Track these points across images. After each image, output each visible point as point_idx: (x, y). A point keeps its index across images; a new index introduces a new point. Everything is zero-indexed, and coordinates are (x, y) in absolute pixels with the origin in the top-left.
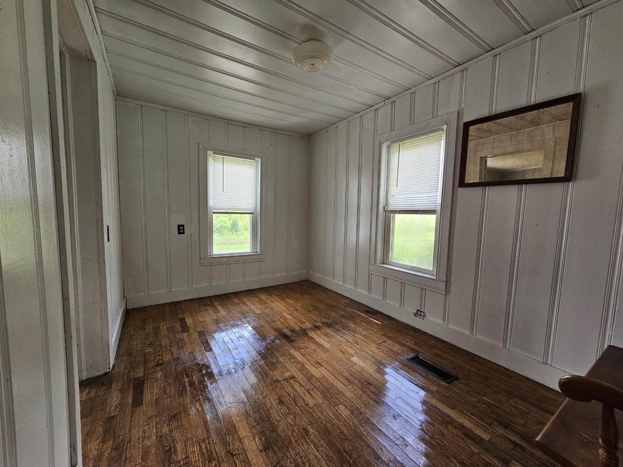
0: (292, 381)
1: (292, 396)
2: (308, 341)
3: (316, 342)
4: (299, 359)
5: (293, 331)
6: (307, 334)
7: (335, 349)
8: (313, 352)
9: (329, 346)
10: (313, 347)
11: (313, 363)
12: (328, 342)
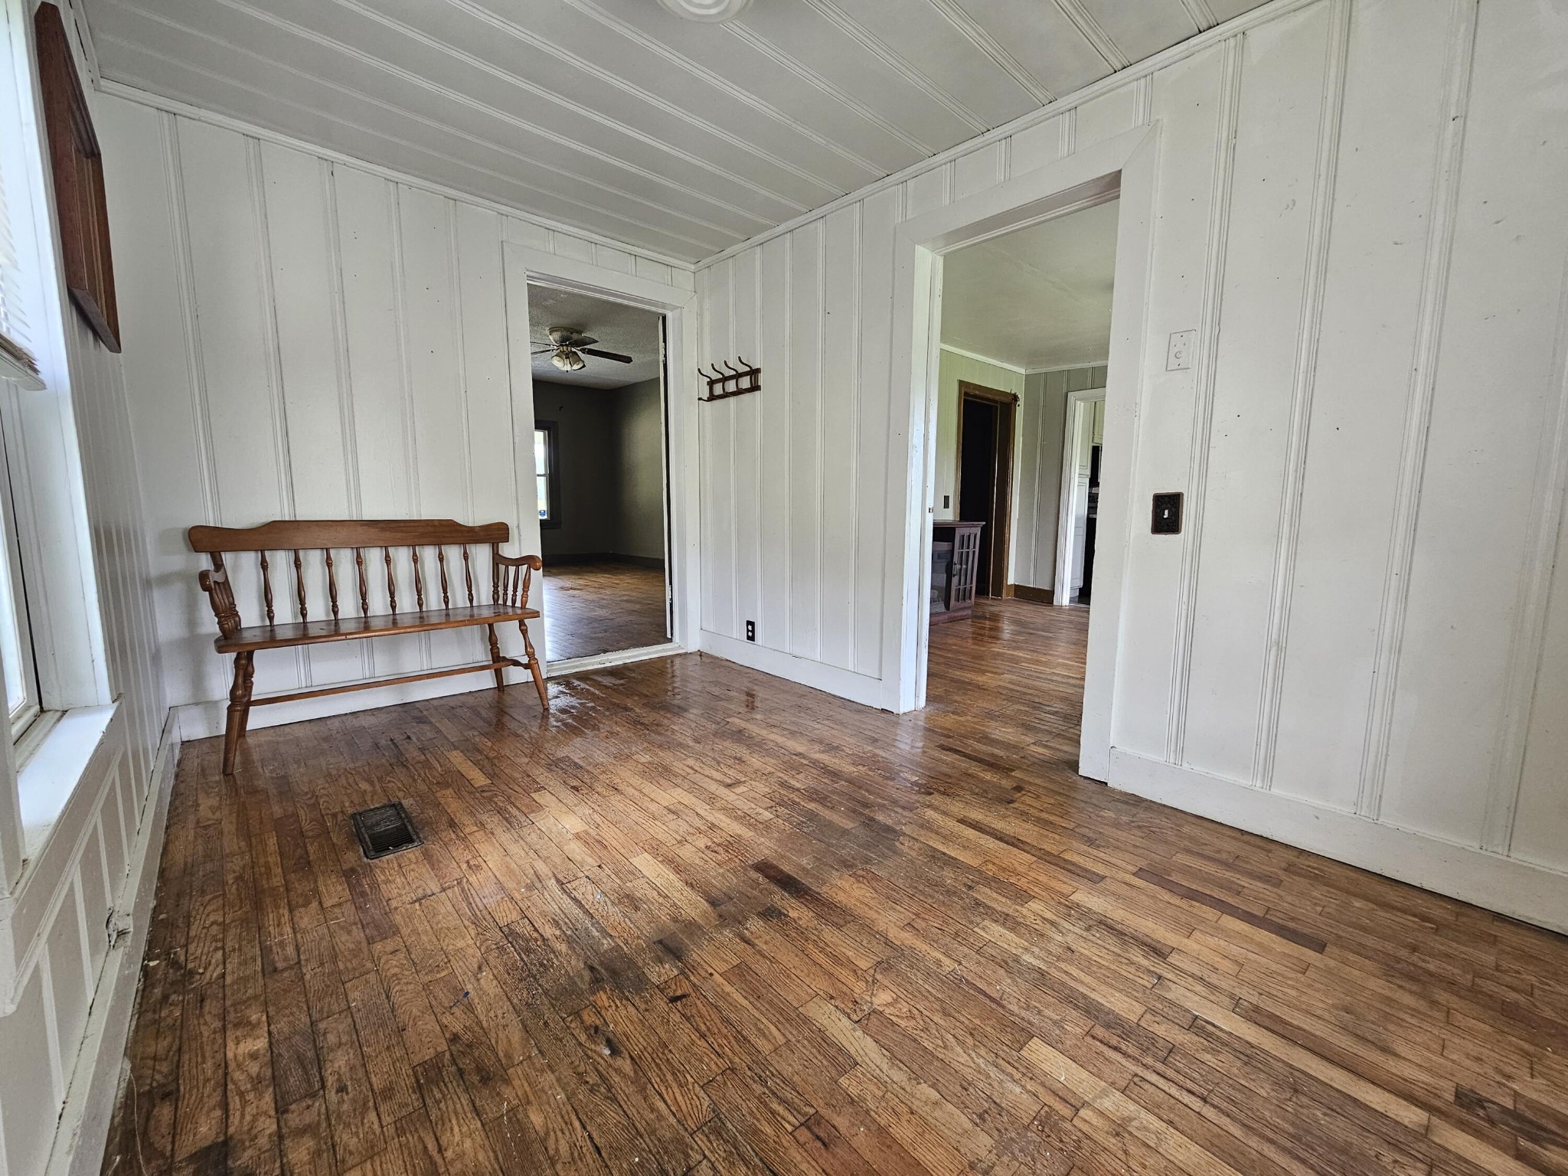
0: (729, 781)
1: (722, 766)
2: (705, 870)
3: (677, 870)
4: (723, 817)
5: (770, 914)
6: (713, 903)
7: (622, 851)
8: (688, 838)
9: (636, 861)
10: (687, 853)
11: (687, 811)
12: (635, 873)
